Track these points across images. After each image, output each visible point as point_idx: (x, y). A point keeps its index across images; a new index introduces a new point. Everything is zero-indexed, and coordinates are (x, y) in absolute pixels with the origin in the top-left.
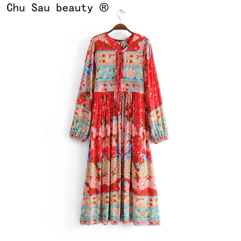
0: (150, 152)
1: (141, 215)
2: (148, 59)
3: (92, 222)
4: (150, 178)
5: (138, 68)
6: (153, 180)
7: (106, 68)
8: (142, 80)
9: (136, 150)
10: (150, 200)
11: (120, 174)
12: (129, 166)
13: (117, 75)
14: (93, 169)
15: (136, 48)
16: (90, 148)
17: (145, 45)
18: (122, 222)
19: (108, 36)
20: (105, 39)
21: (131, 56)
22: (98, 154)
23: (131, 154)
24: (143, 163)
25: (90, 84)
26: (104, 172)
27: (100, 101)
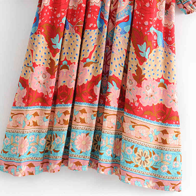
0: (172, 30)
1: (138, 160)
3: (24, 168)
4: (165, 84)
6: (171, 89)
9: (142, 18)
10: (162, 131)
11: (102, 66)
12: (123, 49)
14: (41, 49)
16: (40, 6)
18: (94, 168)
22: (58, 19)
23: (130, 26)
24: (156, 47)
26: (66, 59)
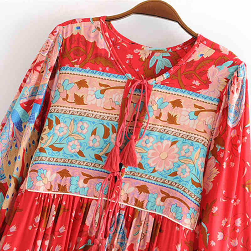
2: (230, 124)
5: (192, 145)
7: (81, 123)
8: (198, 185)
13: (114, 150)
15: (197, 83)
17: (230, 81)
19: (112, 27)
20: (101, 36)
21: (177, 104)
25: (16, 159)
27: (34, 221)
